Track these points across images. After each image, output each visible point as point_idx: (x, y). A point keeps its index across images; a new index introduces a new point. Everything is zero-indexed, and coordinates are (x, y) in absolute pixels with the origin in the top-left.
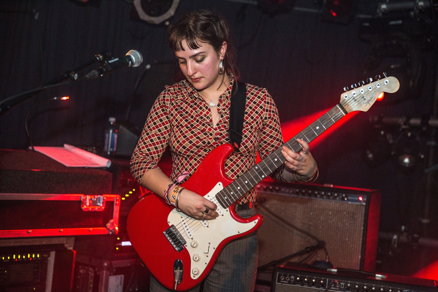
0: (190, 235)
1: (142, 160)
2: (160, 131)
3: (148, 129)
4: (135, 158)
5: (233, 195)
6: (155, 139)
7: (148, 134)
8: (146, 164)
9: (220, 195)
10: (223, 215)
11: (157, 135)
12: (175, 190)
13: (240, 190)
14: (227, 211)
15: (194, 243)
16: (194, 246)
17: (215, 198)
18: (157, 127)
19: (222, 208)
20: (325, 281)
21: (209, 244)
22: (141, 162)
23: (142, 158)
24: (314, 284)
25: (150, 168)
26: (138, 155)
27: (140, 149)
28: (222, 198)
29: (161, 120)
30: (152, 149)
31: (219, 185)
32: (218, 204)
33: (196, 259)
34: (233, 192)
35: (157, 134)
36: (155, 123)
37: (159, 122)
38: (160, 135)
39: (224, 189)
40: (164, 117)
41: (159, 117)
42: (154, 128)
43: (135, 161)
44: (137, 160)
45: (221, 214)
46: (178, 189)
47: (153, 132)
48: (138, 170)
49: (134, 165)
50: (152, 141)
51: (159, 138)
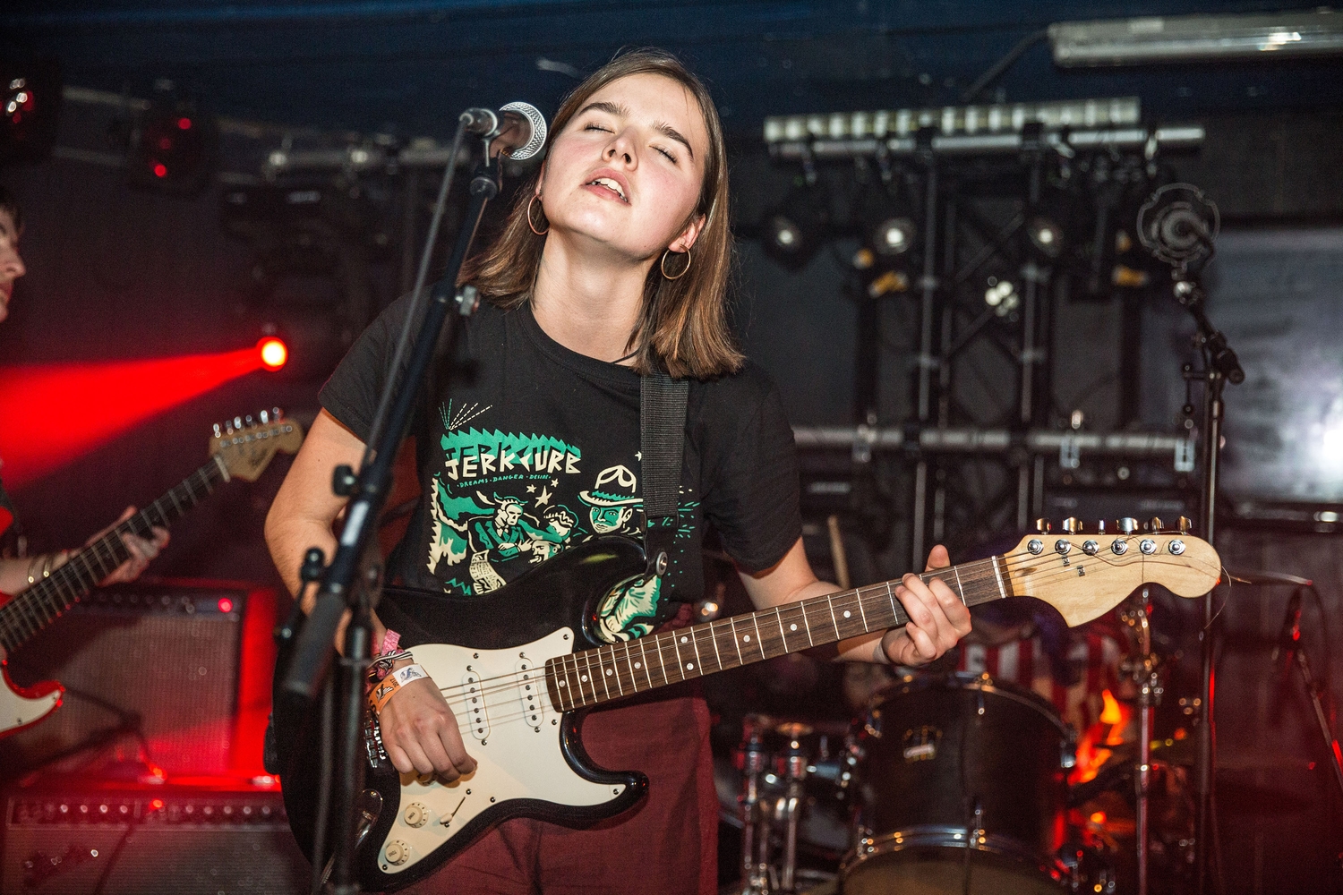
20: (131, 807)
24: (103, 818)
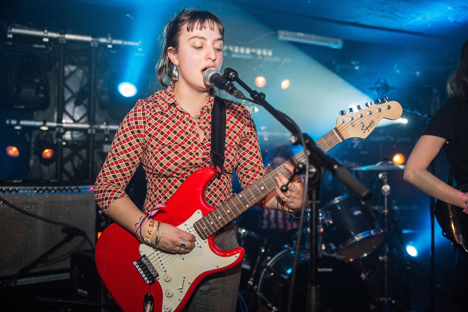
0: (163, 268)
1: (107, 187)
2: (128, 156)
3: (115, 153)
4: (99, 185)
5: (213, 225)
6: (123, 165)
7: (114, 159)
8: (111, 193)
9: (198, 225)
10: (200, 247)
11: (125, 161)
12: (150, 224)
13: (221, 220)
14: (205, 242)
15: (168, 277)
16: (167, 280)
17: (193, 228)
18: (125, 152)
19: (201, 239)
21: (184, 278)
22: (105, 191)
23: (107, 186)
25: (116, 198)
26: (102, 182)
27: (104, 175)
28: (200, 228)
29: (130, 144)
30: (119, 175)
31: (198, 213)
32: (196, 235)
33: (168, 294)
34: (212, 221)
35: (125, 159)
36: (123, 147)
37: (129, 147)
38: (129, 161)
39: (203, 217)
40: (134, 141)
41: (128, 140)
42: (122, 153)
43: (99, 188)
44: (100, 188)
45: (199, 246)
46: (153, 223)
47: (121, 157)
48: (103, 200)
49: (98, 193)
50: (119, 167)
51: (127, 164)
